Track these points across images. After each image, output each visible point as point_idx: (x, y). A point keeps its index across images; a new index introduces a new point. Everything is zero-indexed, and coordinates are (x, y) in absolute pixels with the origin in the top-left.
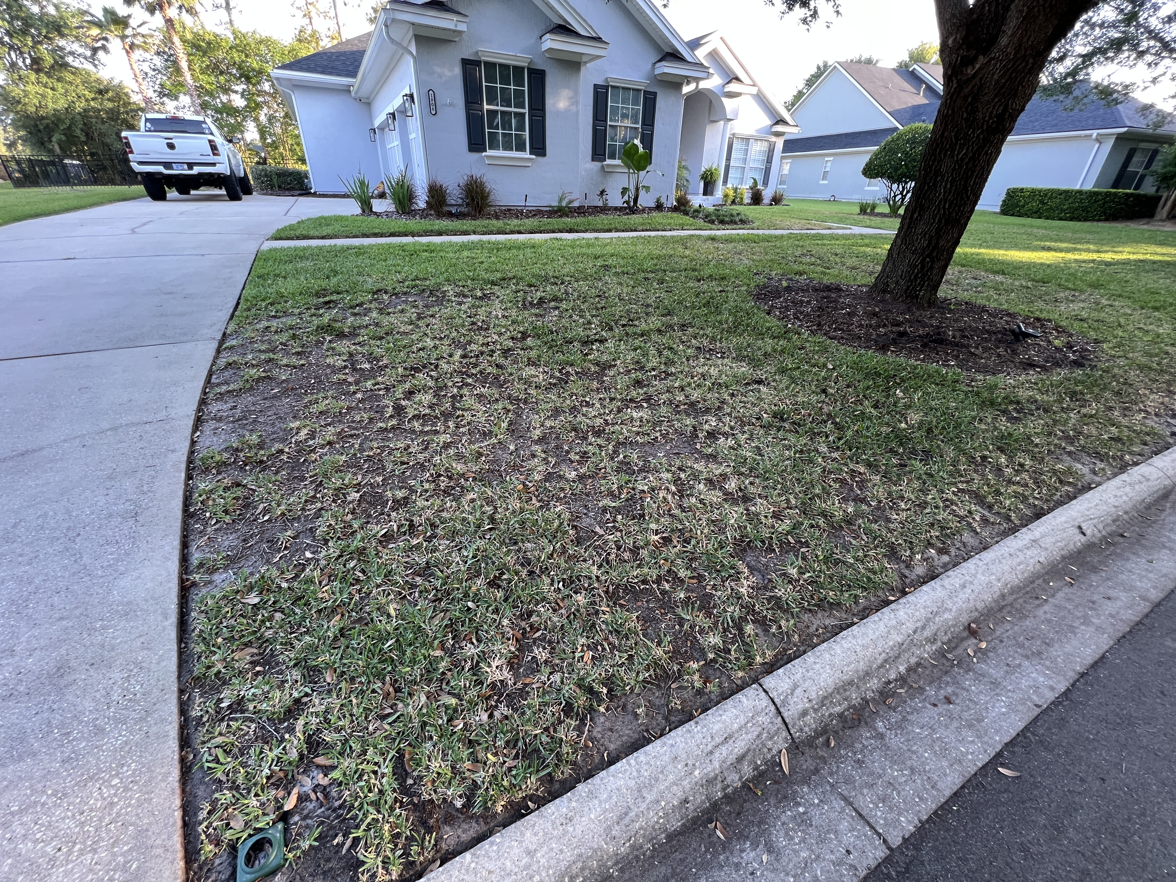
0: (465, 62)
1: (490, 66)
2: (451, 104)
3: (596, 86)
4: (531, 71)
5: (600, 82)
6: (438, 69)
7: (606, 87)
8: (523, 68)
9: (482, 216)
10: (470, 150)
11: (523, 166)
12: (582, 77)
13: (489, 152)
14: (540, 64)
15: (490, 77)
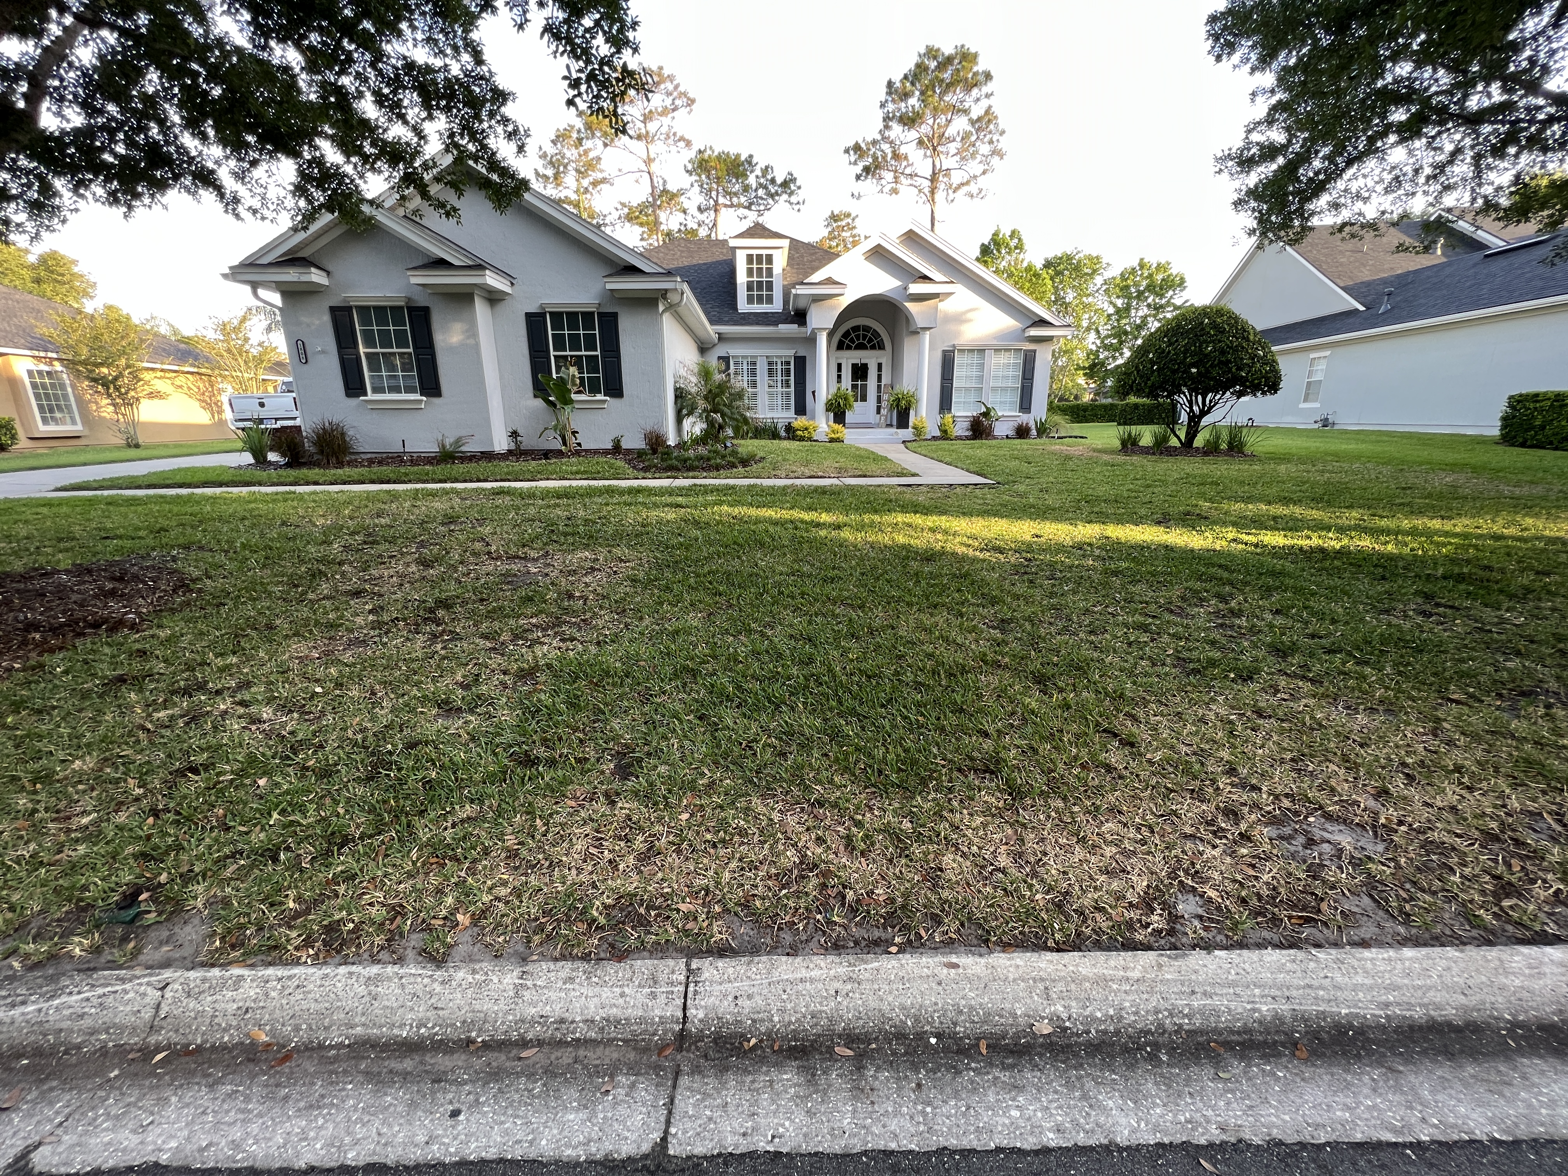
0: (333, 309)
1: (364, 311)
2: (323, 352)
3: (528, 315)
4: (411, 309)
5: (533, 309)
6: (305, 319)
7: (542, 315)
8: (401, 308)
9: (340, 464)
10: (348, 395)
11: (412, 408)
12: (480, 307)
13: (371, 396)
14: (422, 300)
15: (366, 321)
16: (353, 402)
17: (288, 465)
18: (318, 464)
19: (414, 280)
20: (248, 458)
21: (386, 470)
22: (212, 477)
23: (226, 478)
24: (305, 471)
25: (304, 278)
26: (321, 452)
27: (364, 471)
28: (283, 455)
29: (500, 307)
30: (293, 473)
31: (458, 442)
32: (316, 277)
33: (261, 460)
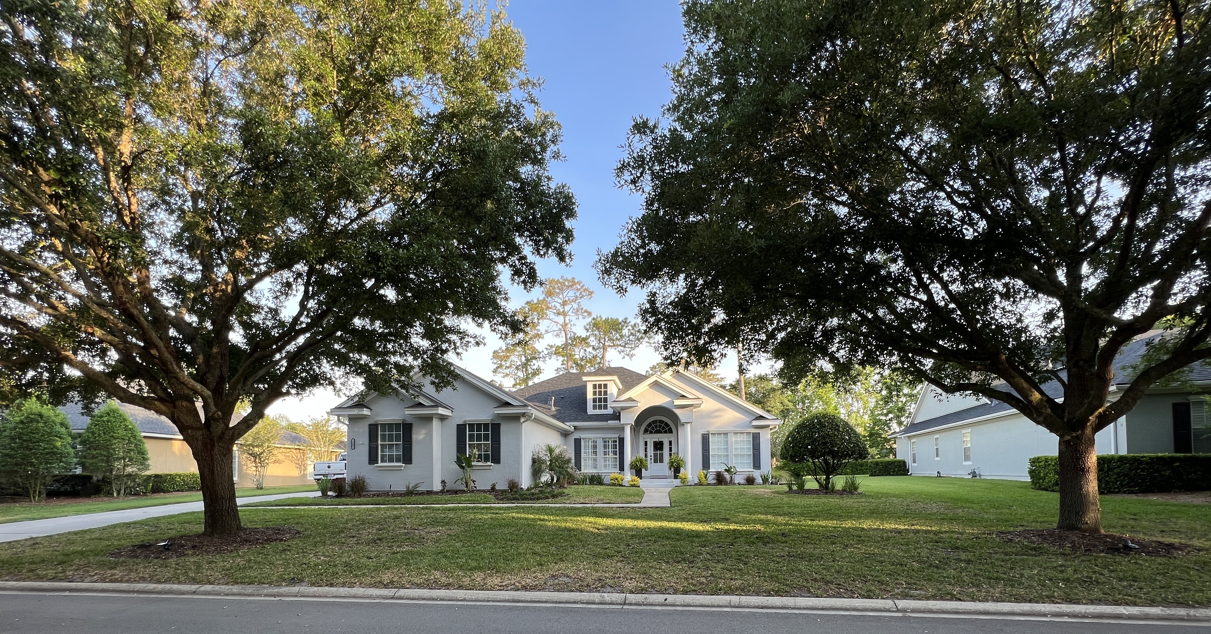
0: (370, 425)
1: (383, 425)
2: (362, 444)
3: (458, 425)
4: (404, 424)
5: (461, 422)
6: (357, 429)
7: (465, 425)
8: (400, 424)
9: (360, 496)
10: (370, 464)
11: (398, 469)
12: (436, 423)
13: (380, 464)
14: (409, 421)
15: (383, 430)
16: (372, 466)
17: (337, 496)
18: (350, 496)
19: (407, 413)
20: (319, 494)
21: (380, 499)
22: (303, 501)
23: (309, 502)
24: (343, 499)
25: (360, 413)
26: (352, 490)
27: (369, 499)
28: (335, 492)
29: (445, 422)
30: (338, 500)
31: (416, 486)
32: (366, 412)
33: (324, 494)
